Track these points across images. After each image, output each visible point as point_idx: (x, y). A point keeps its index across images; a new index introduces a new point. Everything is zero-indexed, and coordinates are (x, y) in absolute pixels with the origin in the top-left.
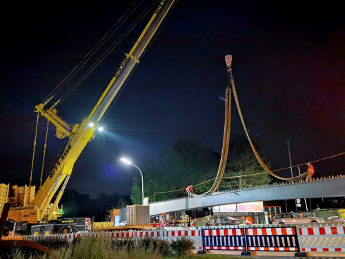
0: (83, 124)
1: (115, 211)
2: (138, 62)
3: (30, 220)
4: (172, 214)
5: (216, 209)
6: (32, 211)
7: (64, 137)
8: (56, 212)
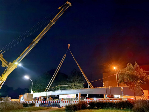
1: (21, 95)
7: (5, 66)
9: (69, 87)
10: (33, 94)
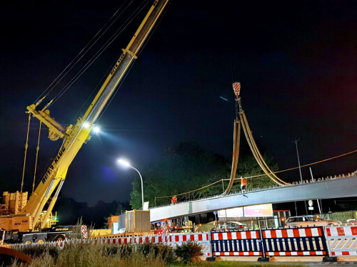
0: (78, 124)
1: (113, 218)
2: (136, 58)
3: (21, 229)
4: (174, 220)
5: (221, 214)
6: (24, 218)
7: (57, 139)
8: (50, 220)
10: (149, 212)
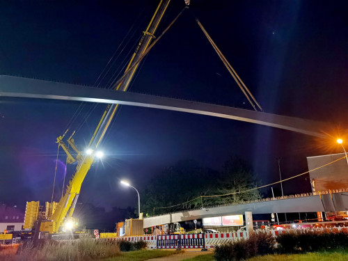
1: (120, 224)
5: (207, 222)
9: (223, 199)
10: (142, 221)
